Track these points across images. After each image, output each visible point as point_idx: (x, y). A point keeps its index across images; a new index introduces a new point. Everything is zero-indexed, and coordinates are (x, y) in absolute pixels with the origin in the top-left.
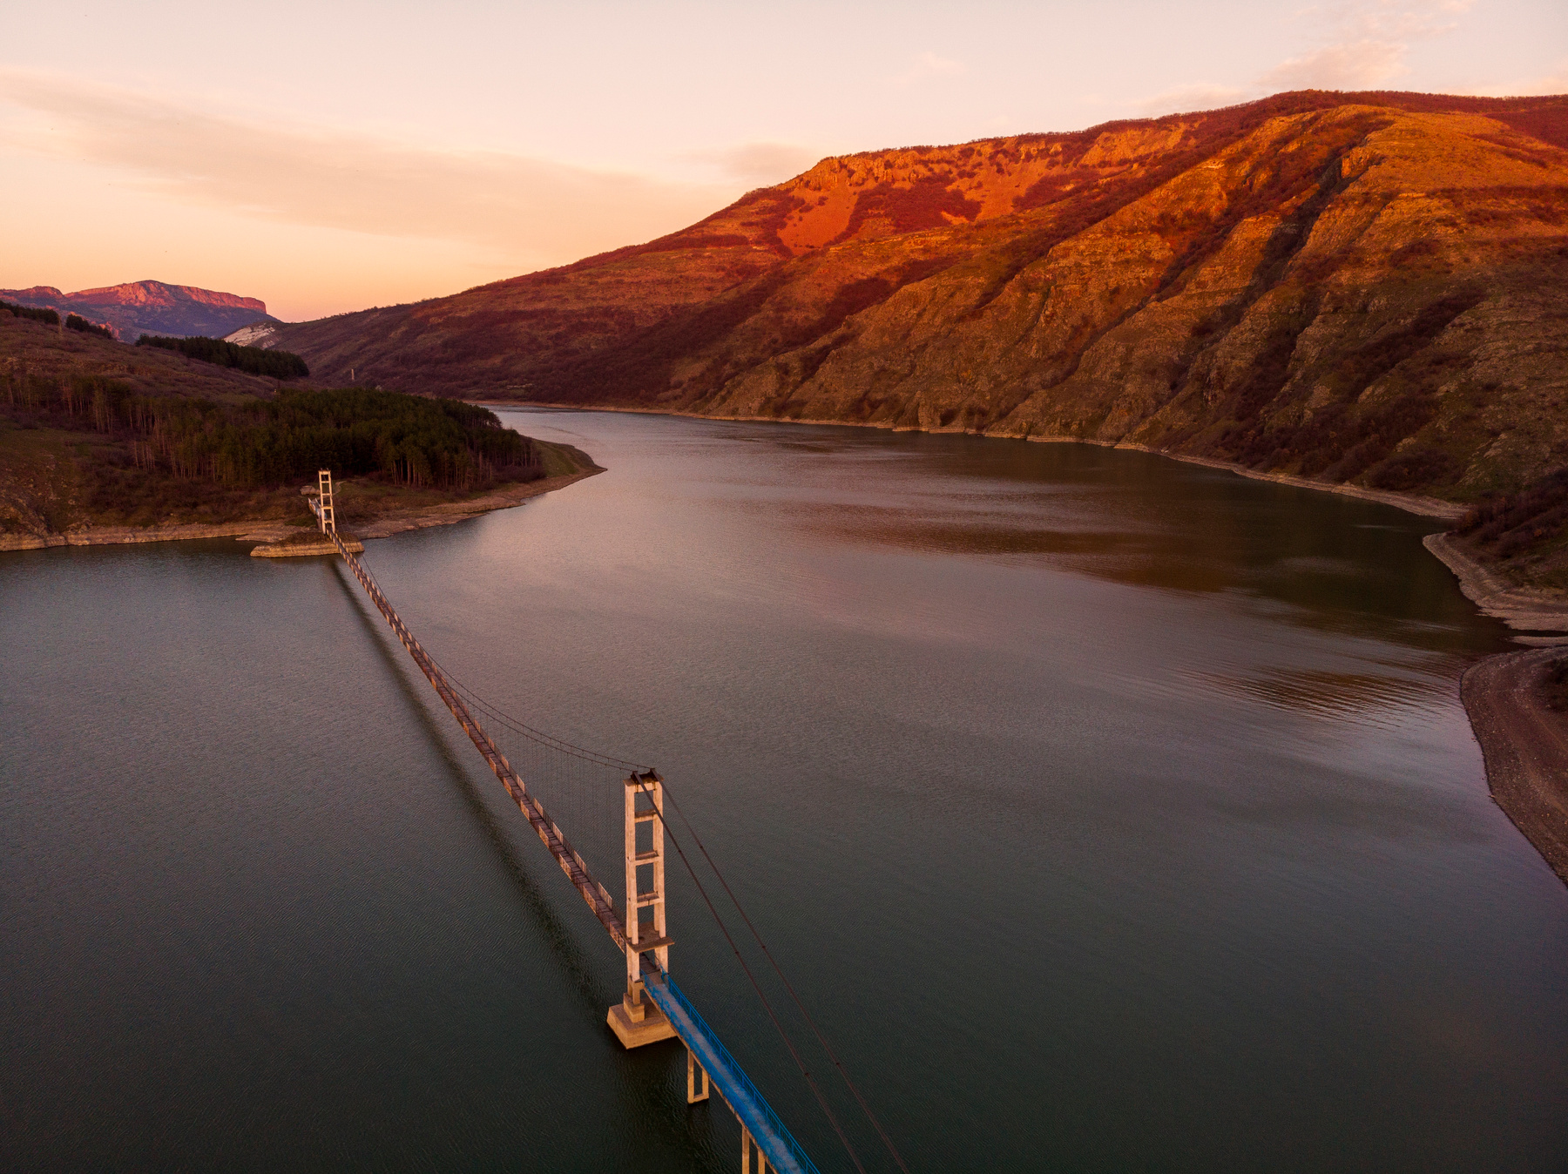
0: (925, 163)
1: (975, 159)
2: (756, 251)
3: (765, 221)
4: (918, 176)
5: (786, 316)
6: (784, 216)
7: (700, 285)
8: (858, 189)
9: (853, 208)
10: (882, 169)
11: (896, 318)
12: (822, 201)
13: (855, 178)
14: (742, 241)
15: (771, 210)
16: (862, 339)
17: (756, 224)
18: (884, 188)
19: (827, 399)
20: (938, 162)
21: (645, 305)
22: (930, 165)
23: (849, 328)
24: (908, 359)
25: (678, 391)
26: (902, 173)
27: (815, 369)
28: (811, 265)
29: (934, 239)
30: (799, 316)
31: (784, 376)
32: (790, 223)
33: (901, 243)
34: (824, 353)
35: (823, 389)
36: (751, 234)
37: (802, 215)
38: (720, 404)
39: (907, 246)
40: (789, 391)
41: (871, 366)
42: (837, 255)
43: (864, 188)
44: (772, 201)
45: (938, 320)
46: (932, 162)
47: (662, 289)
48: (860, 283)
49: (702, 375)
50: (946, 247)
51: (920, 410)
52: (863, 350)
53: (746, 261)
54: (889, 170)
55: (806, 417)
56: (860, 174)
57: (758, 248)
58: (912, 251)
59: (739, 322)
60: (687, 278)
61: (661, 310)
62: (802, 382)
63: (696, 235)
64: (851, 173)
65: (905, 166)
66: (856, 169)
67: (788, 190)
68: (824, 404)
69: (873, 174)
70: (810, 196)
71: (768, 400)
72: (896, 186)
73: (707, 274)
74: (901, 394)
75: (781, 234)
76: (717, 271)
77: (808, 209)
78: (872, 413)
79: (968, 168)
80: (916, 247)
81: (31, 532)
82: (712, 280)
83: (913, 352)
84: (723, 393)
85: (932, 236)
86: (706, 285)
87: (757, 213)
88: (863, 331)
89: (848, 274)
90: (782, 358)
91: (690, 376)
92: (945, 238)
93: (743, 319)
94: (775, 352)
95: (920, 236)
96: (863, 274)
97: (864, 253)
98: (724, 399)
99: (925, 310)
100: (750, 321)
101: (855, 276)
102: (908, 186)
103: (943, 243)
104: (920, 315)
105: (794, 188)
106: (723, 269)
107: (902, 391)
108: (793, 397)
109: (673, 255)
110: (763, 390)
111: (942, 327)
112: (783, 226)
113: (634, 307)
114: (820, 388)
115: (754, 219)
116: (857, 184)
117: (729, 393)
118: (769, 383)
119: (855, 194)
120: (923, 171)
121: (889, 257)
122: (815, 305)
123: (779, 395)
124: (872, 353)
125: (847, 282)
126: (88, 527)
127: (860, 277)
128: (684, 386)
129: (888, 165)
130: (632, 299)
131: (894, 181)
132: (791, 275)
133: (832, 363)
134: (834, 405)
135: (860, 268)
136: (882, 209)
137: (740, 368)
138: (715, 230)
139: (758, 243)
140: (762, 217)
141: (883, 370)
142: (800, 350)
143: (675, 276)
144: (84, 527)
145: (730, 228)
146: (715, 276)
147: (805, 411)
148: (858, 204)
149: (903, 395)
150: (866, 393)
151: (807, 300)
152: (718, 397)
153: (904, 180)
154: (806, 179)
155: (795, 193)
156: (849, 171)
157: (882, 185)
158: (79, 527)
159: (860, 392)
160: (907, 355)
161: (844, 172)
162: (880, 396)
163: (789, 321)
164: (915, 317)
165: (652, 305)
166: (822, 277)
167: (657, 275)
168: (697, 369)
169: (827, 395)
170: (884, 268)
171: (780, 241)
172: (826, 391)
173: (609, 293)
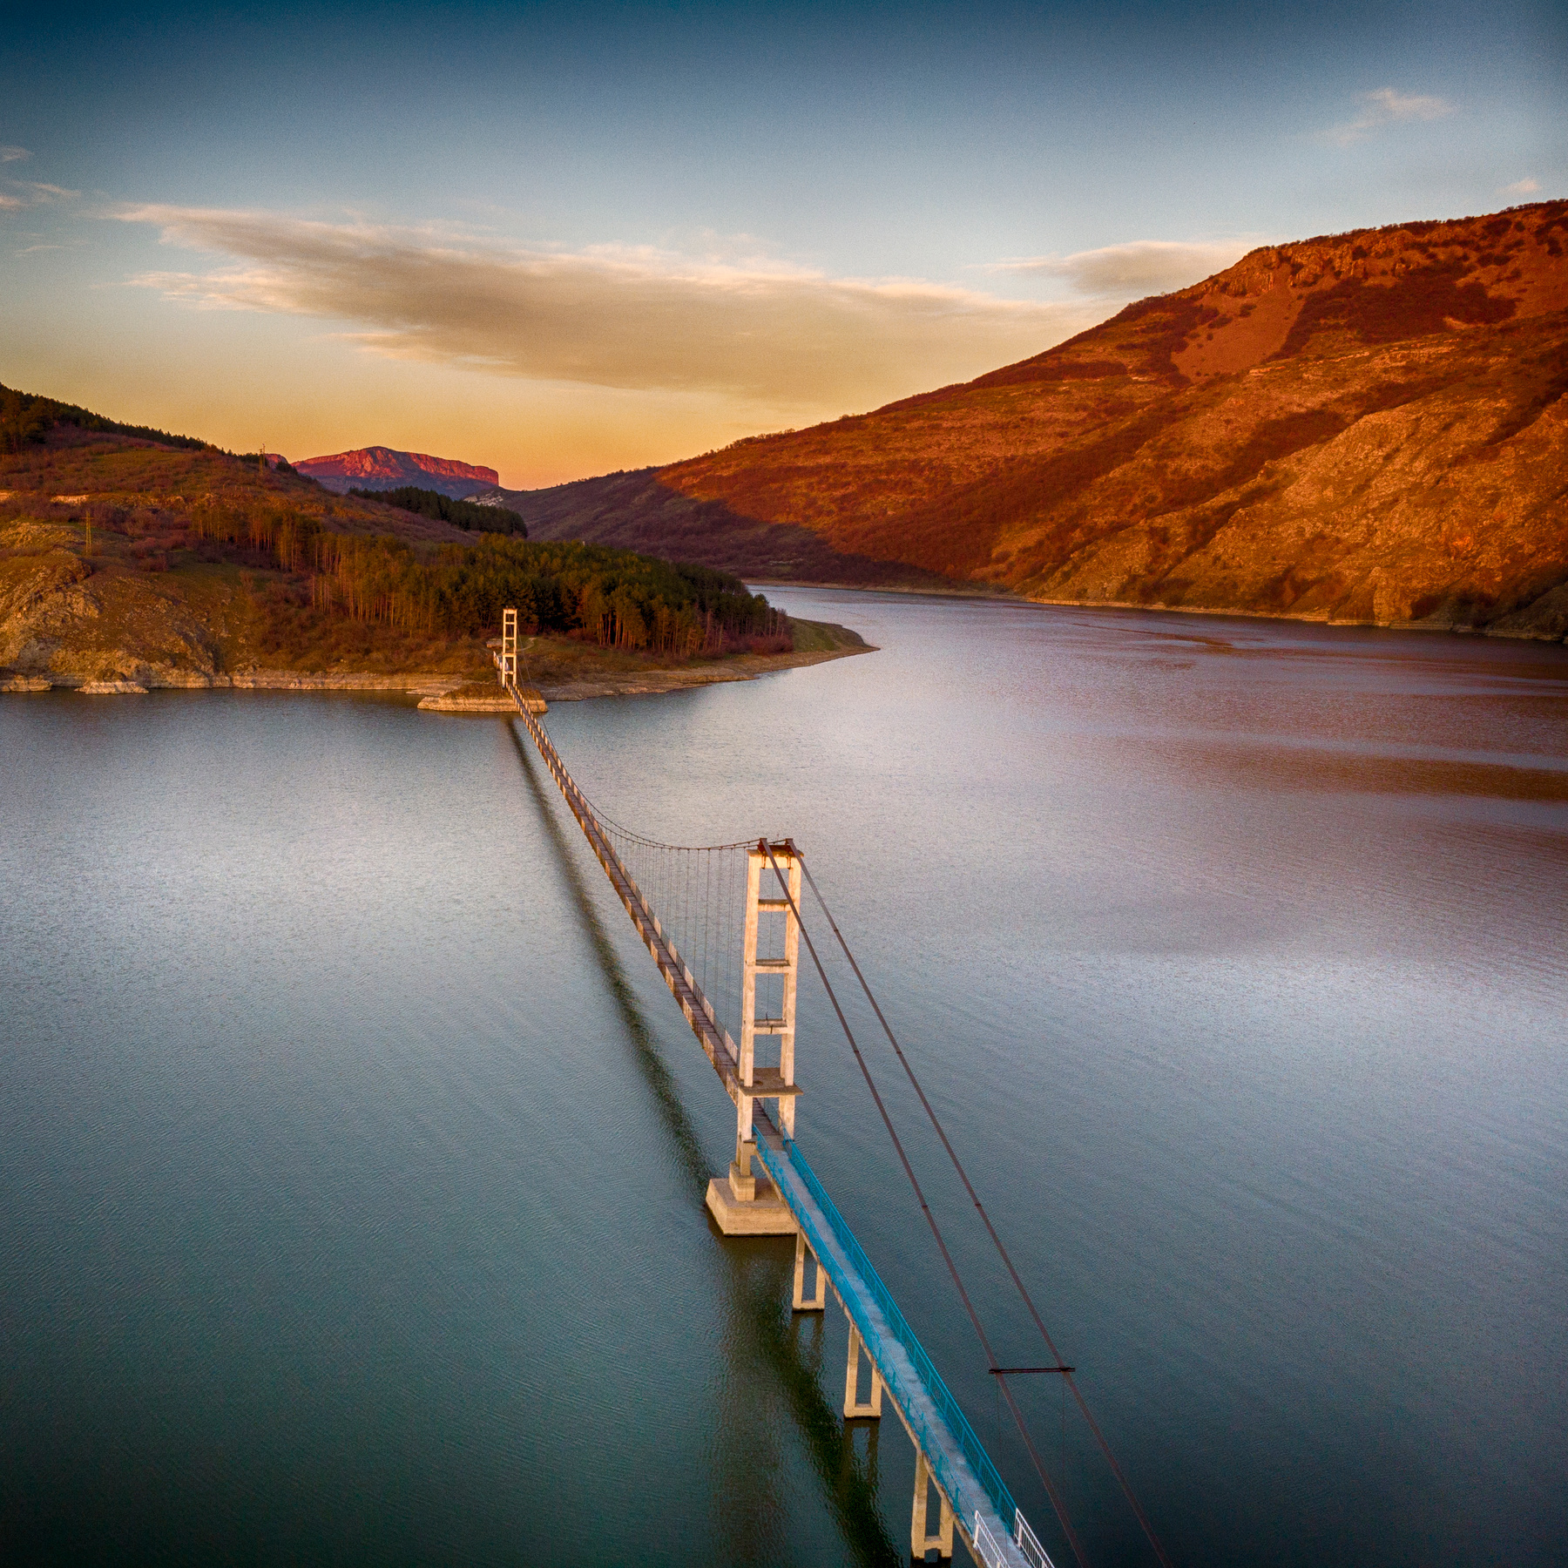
0: (1422, 248)
1: (1511, 235)
2: (1137, 382)
3: (1154, 342)
4: (1408, 267)
5: (1172, 465)
6: (1184, 334)
7: (1049, 430)
8: (1306, 291)
9: (1295, 317)
10: (1348, 259)
11: (1348, 464)
12: (1246, 311)
13: (1302, 275)
14: (1119, 369)
15: (1165, 326)
16: (1289, 493)
17: (1142, 346)
18: (1348, 287)
19: (1225, 578)
20: (1446, 244)
21: (968, 457)
22: (1431, 250)
23: (1269, 478)
24: (1364, 522)
25: (1002, 567)
26: (1381, 264)
27: (1209, 535)
28: (1218, 394)
29: (1425, 351)
30: (1191, 466)
31: (1161, 546)
32: (1193, 344)
33: (1369, 359)
34: (1227, 512)
35: (1219, 564)
36: (1130, 360)
37: (1214, 331)
38: (1059, 584)
39: (1377, 364)
40: (1166, 567)
41: (1301, 532)
42: (1261, 380)
43: (1316, 288)
44: (1168, 314)
45: (1419, 465)
46: (1436, 245)
47: (995, 437)
48: (1294, 417)
49: (1040, 543)
50: (1444, 362)
51: (1377, 594)
52: (1291, 508)
53: (1120, 397)
54: (1360, 261)
55: (1189, 603)
56: (1310, 267)
57: (1140, 379)
58: (1386, 371)
59: (1098, 475)
60: (1032, 421)
61: (990, 464)
62: (1189, 552)
63: (1051, 363)
64: (1297, 268)
65: (1389, 253)
66: (1304, 262)
67: (1194, 298)
68: (1219, 585)
69: (1334, 268)
70: (1227, 304)
71: (1134, 578)
72: (1371, 282)
73: (1060, 416)
74: (1347, 572)
75: (1177, 359)
76: (1077, 410)
77: (1225, 321)
78: (1296, 599)
79: (1497, 251)
80: (1394, 364)
81: (197, 669)
82: (1069, 423)
83: (1373, 511)
84: (1066, 569)
85: (1422, 347)
86: (1058, 430)
87: (1143, 331)
88: (1291, 483)
89: (1276, 405)
90: (1159, 521)
91: (1020, 545)
92: (1445, 350)
93: (1106, 471)
94: (1151, 514)
95: (1401, 348)
96: (1299, 405)
97: (1305, 375)
98: (1067, 576)
99: (1397, 450)
100: (1116, 473)
101: (1288, 409)
102: (1389, 282)
103: (1441, 357)
104: (1388, 458)
105: (1203, 294)
106: (1085, 408)
107: (1349, 568)
108: (1172, 576)
109: (1015, 392)
110: (1126, 565)
111: (1425, 474)
112: (1182, 347)
113: (952, 460)
114: (1214, 563)
115: (1136, 340)
116: (1305, 284)
117: (1076, 568)
118: (1136, 555)
119: (1300, 297)
120: (1417, 257)
121: (1345, 380)
122: (1218, 448)
123: (1151, 572)
124: (1303, 513)
125: (1273, 416)
126: (255, 668)
127: (1295, 409)
128: (1012, 559)
129: (1359, 253)
130: (950, 449)
131: (1366, 275)
132: (1186, 409)
133: (1238, 527)
134: (1235, 586)
135: (1296, 397)
136: (1343, 317)
137: (1093, 535)
138: (1079, 356)
139: (1140, 372)
140: (1151, 336)
141: (1321, 536)
142: (1189, 511)
143: (1014, 418)
144: (251, 668)
145: (1102, 352)
146: (1073, 417)
147: (1189, 594)
148: (1305, 311)
149: (1350, 574)
150: (1288, 571)
151: (1207, 442)
152: (1058, 574)
153: (1384, 273)
154: (1223, 280)
155: (1206, 301)
156: (1293, 266)
157: (1347, 282)
158: (246, 668)
159: (1279, 568)
160: (1364, 515)
161: (1286, 268)
162: (1311, 575)
163: (1175, 471)
164: (1380, 461)
165: (978, 457)
166: (1233, 410)
167: (990, 418)
168: (1031, 536)
169: (1225, 573)
170: (1335, 396)
171: (1174, 368)
172: (1225, 567)
173: (918, 444)
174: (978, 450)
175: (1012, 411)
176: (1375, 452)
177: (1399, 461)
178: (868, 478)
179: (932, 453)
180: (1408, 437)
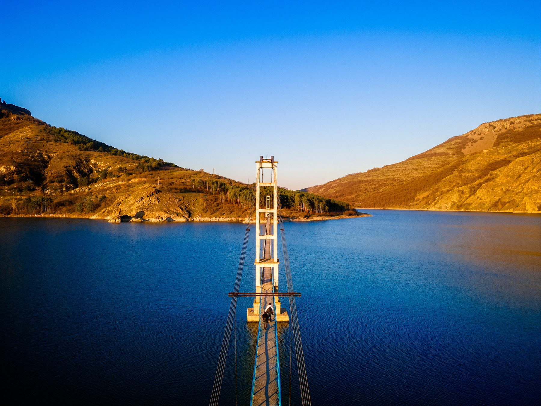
0: (530, 121)
2: (453, 157)
3: (457, 147)
4: (526, 126)
5: (463, 175)
6: (465, 145)
7: (429, 169)
8: (498, 133)
9: (495, 140)
10: (509, 125)
11: (514, 171)
12: (481, 139)
13: (496, 129)
14: (448, 154)
15: (459, 143)
16: (497, 179)
17: (453, 148)
18: (509, 131)
20: (536, 120)
21: (408, 177)
22: (532, 121)
23: (491, 176)
24: (520, 186)
25: (418, 202)
26: (518, 125)
27: (475, 192)
28: (475, 157)
29: (533, 144)
30: (469, 175)
31: (462, 195)
32: (467, 147)
33: (517, 146)
34: (480, 185)
35: (479, 199)
36: (450, 152)
37: (473, 144)
38: (434, 206)
39: (520, 147)
40: (464, 200)
41: (502, 189)
42: (486, 153)
43: (500, 132)
44: (460, 140)
45: (535, 170)
47: (414, 172)
48: (497, 162)
49: (428, 196)
50: (539, 146)
51: (526, 204)
52: (498, 183)
53: (448, 161)
54: (512, 125)
55: (471, 209)
58: (522, 149)
59: (443, 178)
60: (425, 167)
61: (414, 178)
62: (470, 196)
63: (429, 153)
64: (494, 128)
65: (520, 123)
66: (497, 126)
67: (467, 136)
68: (479, 204)
69: (505, 127)
70: (476, 137)
71: (455, 203)
72: (516, 130)
73: (432, 166)
74: (517, 199)
75: (463, 151)
76: (437, 164)
77: (476, 141)
78: (502, 207)
80: (524, 147)
82: (435, 168)
83: (523, 183)
84: (435, 202)
86: (432, 169)
87: (453, 145)
88: (498, 177)
89: (492, 159)
90: (461, 188)
91: (422, 197)
92: (539, 143)
93: (445, 177)
94: (458, 187)
95: (526, 143)
96: (498, 159)
97: (499, 151)
98: (435, 204)
99: (528, 167)
100: (448, 177)
101: (495, 160)
102: (521, 130)
104: (525, 169)
105: (469, 135)
106: (439, 164)
107: (517, 198)
108: (465, 202)
109: (419, 160)
110: (452, 200)
111: (537, 173)
112: (465, 148)
113: (404, 178)
114: (477, 198)
116: (497, 131)
117: (438, 201)
118: (455, 197)
119: (496, 135)
120: (528, 124)
121: (511, 152)
122: (476, 170)
123: (460, 202)
124: (502, 184)
125: (491, 162)
127: (497, 160)
128: (420, 200)
129: (512, 123)
130: (403, 175)
131: (514, 128)
132: (467, 161)
133: (483, 188)
134: (484, 204)
135: (497, 157)
136: (509, 139)
137: (442, 193)
138: (436, 151)
139: (454, 154)
140: (455, 146)
141: (508, 190)
142: (469, 185)
143: (420, 167)
145: (442, 150)
146: (435, 166)
147: (471, 207)
148: (498, 138)
150: (499, 199)
151: (473, 169)
152: (433, 203)
153: (519, 128)
154: (474, 131)
155: (470, 137)
156: (493, 127)
159: (496, 199)
160: (520, 184)
161: (491, 127)
162: (507, 201)
163: (465, 176)
164: (523, 170)
165: (410, 177)
166: (480, 161)
167: (413, 167)
168: (425, 194)
169: (481, 201)
170: (508, 156)
171: (463, 153)
172: (480, 199)
173: (394, 174)
174: (410, 175)
175: (419, 165)
176: (522, 168)
177: (529, 170)
178: (381, 183)
179: (398, 176)
180: (531, 163)
